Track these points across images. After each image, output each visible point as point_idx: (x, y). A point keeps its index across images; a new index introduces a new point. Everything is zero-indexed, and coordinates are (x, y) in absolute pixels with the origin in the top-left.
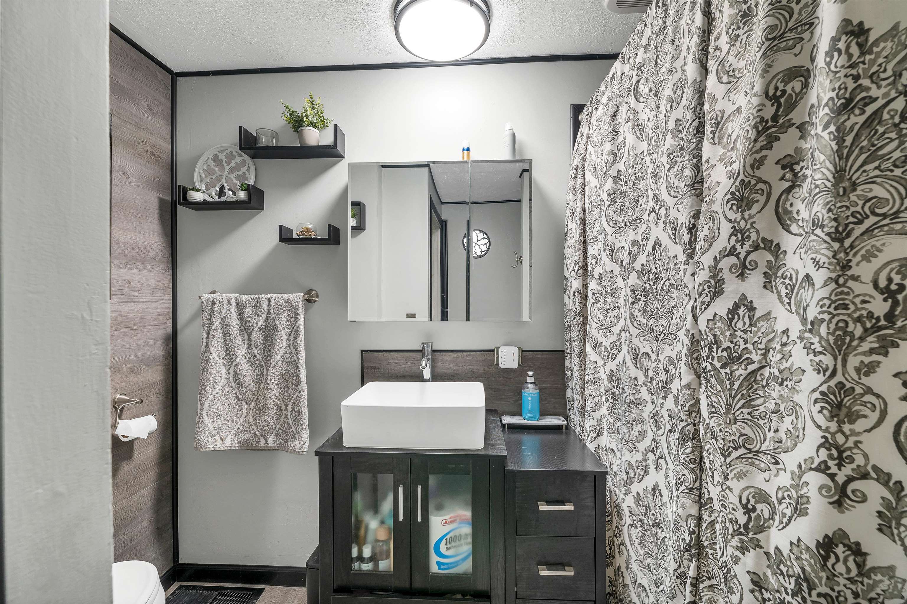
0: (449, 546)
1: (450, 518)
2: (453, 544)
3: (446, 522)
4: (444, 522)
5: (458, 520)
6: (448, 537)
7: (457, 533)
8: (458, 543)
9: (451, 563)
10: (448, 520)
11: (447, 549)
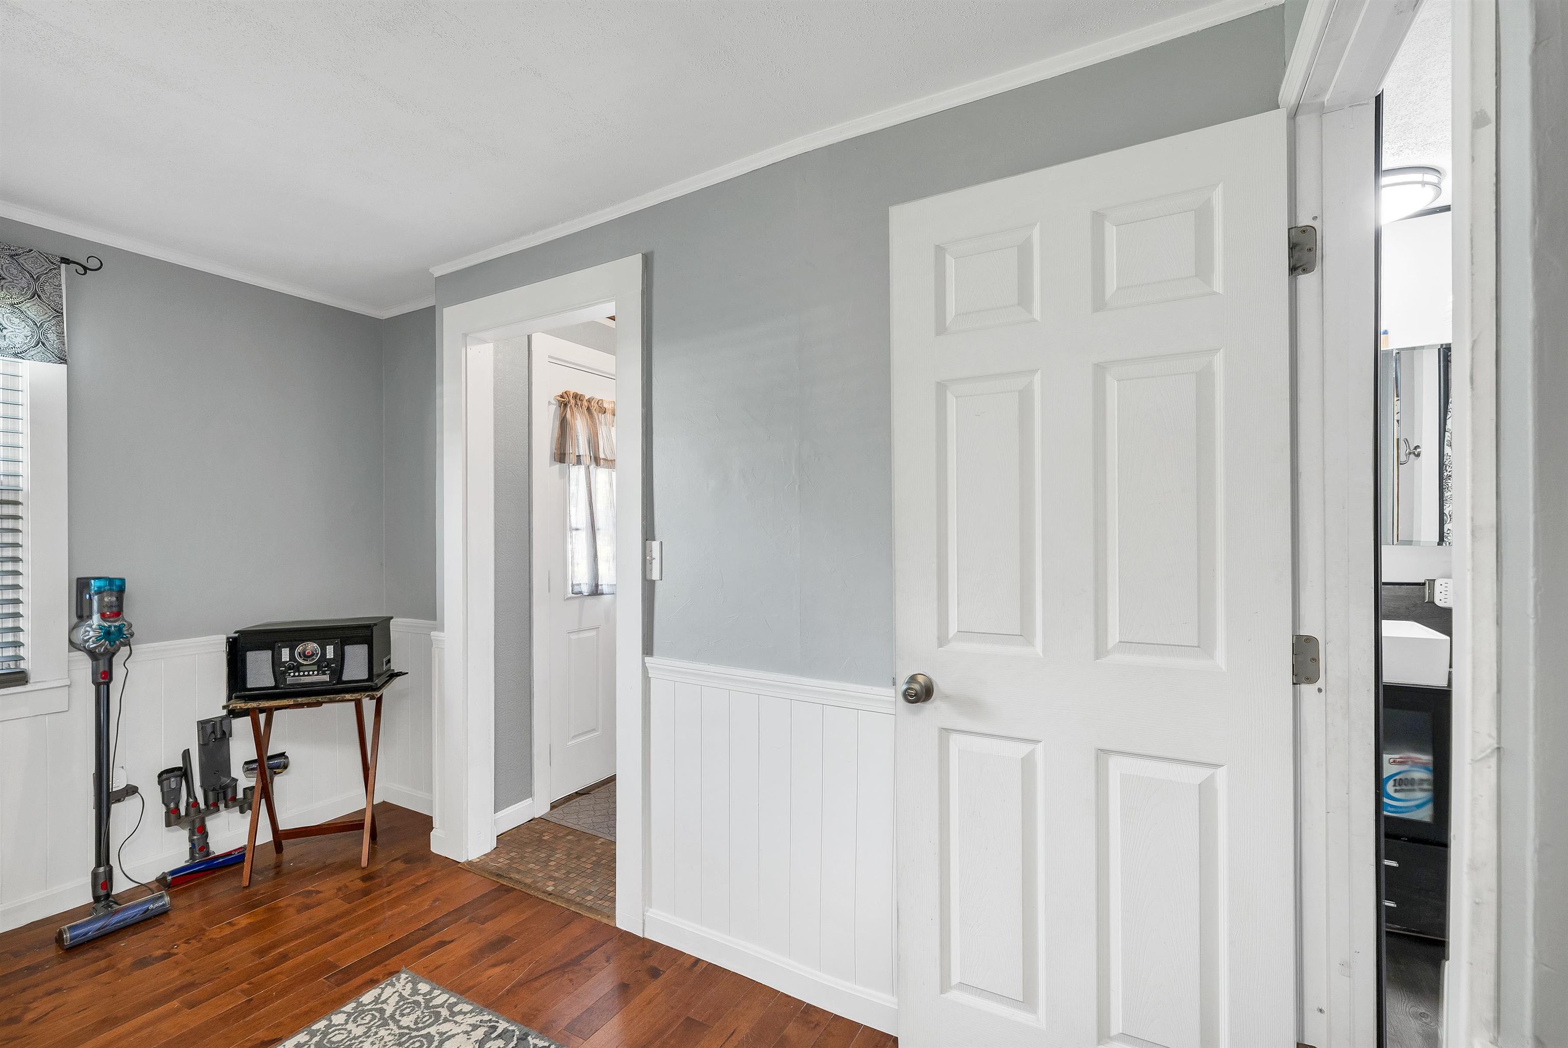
0: (1398, 788)
1: (1400, 758)
2: (1404, 787)
3: (1394, 762)
4: (1391, 761)
5: (1410, 763)
6: (1397, 777)
7: (1409, 776)
8: (1409, 787)
9: (1401, 807)
10: (1398, 760)
11: (1396, 791)
